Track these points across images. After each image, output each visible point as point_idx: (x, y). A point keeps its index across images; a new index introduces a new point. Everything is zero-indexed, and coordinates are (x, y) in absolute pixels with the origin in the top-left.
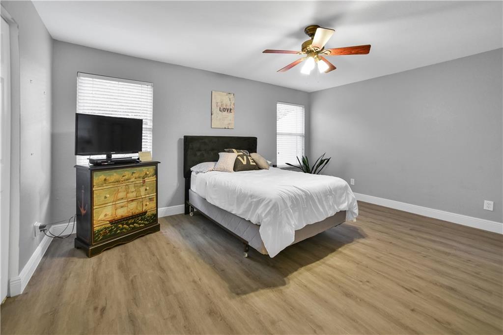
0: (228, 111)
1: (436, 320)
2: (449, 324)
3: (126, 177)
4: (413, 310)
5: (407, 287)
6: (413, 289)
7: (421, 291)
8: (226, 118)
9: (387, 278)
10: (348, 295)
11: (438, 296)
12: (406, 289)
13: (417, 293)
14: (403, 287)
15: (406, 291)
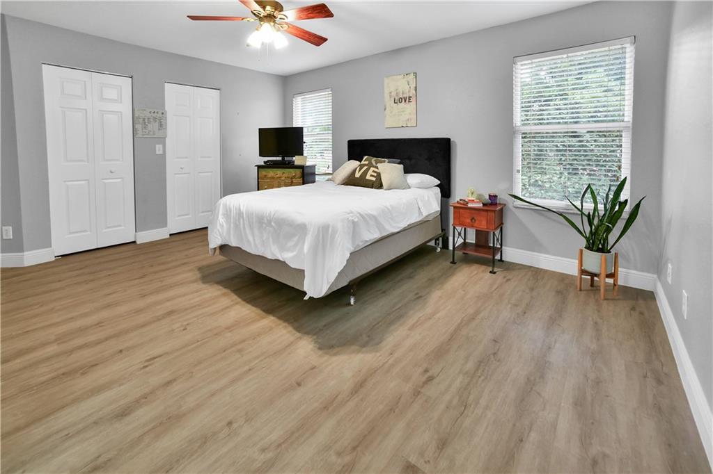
0: (405, 101)
1: (96, 365)
2: (83, 374)
3: (279, 175)
4: (121, 351)
5: (157, 359)
6: (150, 365)
7: (142, 371)
8: (403, 111)
9: (184, 347)
10: (171, 313)
11: (122, 387)
12: (155, 358)
13: (142, 366)
14: (160, 356)
15: (152, 357)
